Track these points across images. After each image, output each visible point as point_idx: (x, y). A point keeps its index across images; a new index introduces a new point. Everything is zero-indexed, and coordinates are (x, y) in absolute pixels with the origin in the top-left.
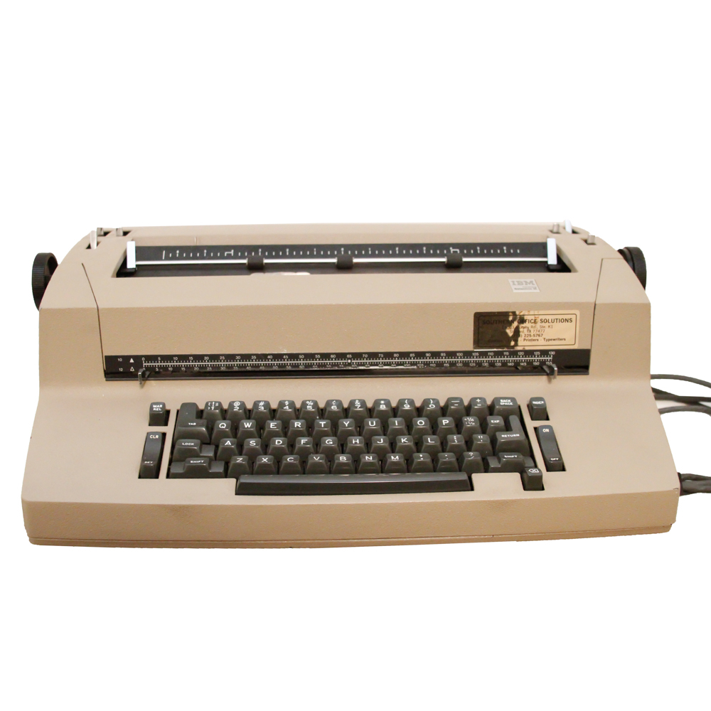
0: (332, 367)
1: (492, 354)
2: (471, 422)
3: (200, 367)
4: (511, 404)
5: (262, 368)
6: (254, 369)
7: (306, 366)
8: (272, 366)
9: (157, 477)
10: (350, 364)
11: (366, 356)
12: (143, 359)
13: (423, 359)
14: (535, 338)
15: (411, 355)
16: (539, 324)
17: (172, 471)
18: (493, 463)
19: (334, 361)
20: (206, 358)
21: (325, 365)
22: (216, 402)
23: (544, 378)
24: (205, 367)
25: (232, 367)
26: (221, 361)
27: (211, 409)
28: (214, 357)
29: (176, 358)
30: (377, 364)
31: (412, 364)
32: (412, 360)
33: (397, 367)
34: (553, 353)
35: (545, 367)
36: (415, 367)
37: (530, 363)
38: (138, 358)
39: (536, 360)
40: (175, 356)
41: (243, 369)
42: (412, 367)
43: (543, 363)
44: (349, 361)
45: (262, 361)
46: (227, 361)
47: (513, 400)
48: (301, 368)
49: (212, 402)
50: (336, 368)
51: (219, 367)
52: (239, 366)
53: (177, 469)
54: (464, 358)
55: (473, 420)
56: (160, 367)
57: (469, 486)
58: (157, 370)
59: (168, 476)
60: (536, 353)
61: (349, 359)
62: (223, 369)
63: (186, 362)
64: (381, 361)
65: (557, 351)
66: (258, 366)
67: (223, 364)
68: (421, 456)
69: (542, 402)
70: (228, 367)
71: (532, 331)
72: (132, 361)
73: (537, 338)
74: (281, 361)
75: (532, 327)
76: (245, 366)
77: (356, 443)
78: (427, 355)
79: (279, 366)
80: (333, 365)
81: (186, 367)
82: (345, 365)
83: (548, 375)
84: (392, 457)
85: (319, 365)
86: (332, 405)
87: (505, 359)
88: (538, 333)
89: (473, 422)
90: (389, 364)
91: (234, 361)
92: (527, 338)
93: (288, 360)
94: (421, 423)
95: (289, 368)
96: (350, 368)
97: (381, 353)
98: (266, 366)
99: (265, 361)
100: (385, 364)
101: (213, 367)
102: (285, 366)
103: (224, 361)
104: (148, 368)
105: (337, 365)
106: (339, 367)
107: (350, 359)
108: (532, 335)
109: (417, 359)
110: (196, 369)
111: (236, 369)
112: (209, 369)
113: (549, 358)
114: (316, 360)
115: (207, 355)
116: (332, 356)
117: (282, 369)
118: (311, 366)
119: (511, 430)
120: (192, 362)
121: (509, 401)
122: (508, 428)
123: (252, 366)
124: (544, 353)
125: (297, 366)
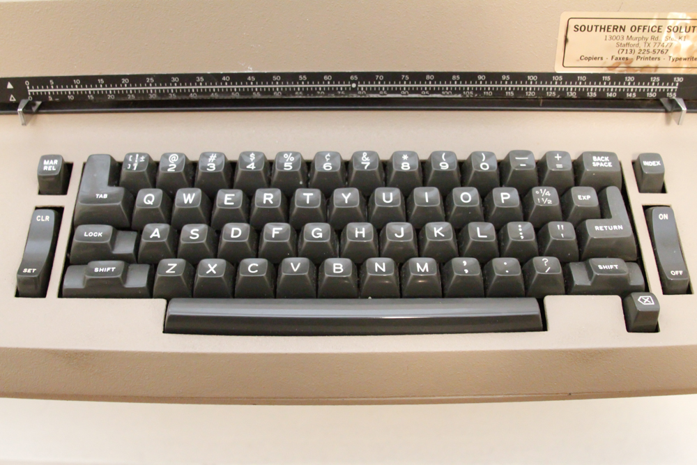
0: (326, 94)
1: (584, 78)
2: (545, 197)
3: (116, 94)
4: (610, 165)
5: (215, 96)
6: (201, 97)
7: (284, 92)
8: (230, 92)
9: (43, 294)
10: (354, 90)
11: (382, 78)
12: (27, 83)
13: (473, 83)
14: (655, 56)
15: (454, 77)
16: (665, 33)
17: (67, 285)
18: (580, 277)
19: (329, 85)
20: (124, 81)
21: (314, 91)
22: (141, 155)
23: (661, 116)
24: (125, 94)
25: (167, 93)
26: (148, 85)
27: (132, 167)
28: (137, 79)
29: (78, 82)
30: (398, 91)
31: (454, 91)
32: (456, 85)
33: (430, 96)
34: (680, 80)
35: (663, 100)
36: (460, 96)
37: (642, 94)
38: (18, 82)
39: (652, 90)
40: (76, 77)
41: (184, 97)
42: (455, 96)
43: (662, 94)
44: (354, 85)
45: (214, 85)
46: (158, 85)
47: (612, 156)
48: (277, 95)
49: (134, 155)
50: (333, 96)
51: (146, 93)
52: (178, 93)
53: (76, 280)
54: (539, 83)
55: (548, 194)
56: (54, 95)
57: (540, 323)
58: (51, 99)
59: (60, 295)
60: (653, 79)
61: (352, 82)
62: (153, 97)
63: (94, 87)
64: (405, 85)
65: (686, 77)
66: (208, 92)
67: (152, 90)
68: (465, 263)
69: (658, 163)
70: (160, 94)
71: (652, 45)
72: (10, 86)
73: (660, 55)
74: (244, 84)
75: (653, 38)
76: (187, 93)
77: (360, 235)
78: (480, 77)
79: (242, 92)
80: (327, 91)
81: (95, 94)
82: (347, 91)
83: (666, 111)
84: (418, 266)
85: (305, 91)
86: (325, 161)
87: (604, 86)
88: (661, 48)
89: (549, 198)
90: (419, 91)
91: (168, 85)
92: (642, 55)
93: (254, 84)
94: (466, 198)
95: (257, 95)
96: (355, 96)
97: (405, 73)
98: (220, 92)
99: (219, 84)
100: (412, 91)
101: (136, 93)
102: (250, 92)
103: (153, 85)
104: (36, 97)
105: (335, 91)
106: (336, 94)
107: (356, 82)
108: (651, 50)
109: (463, 83)
110: (110, 97)
111: (173, 97)
112: (131, 97)
113: (672, 88)
114: (300, 83)
115: (125, 76)
116: (326, 78)
117: (246, 97)
118: (293, 92)
119: (610, 217)
120: (104, 86)
121: (607, 159)
122: (603, 212)
123: (199, 92)
124: (667, 79)
125: (271, 92)
